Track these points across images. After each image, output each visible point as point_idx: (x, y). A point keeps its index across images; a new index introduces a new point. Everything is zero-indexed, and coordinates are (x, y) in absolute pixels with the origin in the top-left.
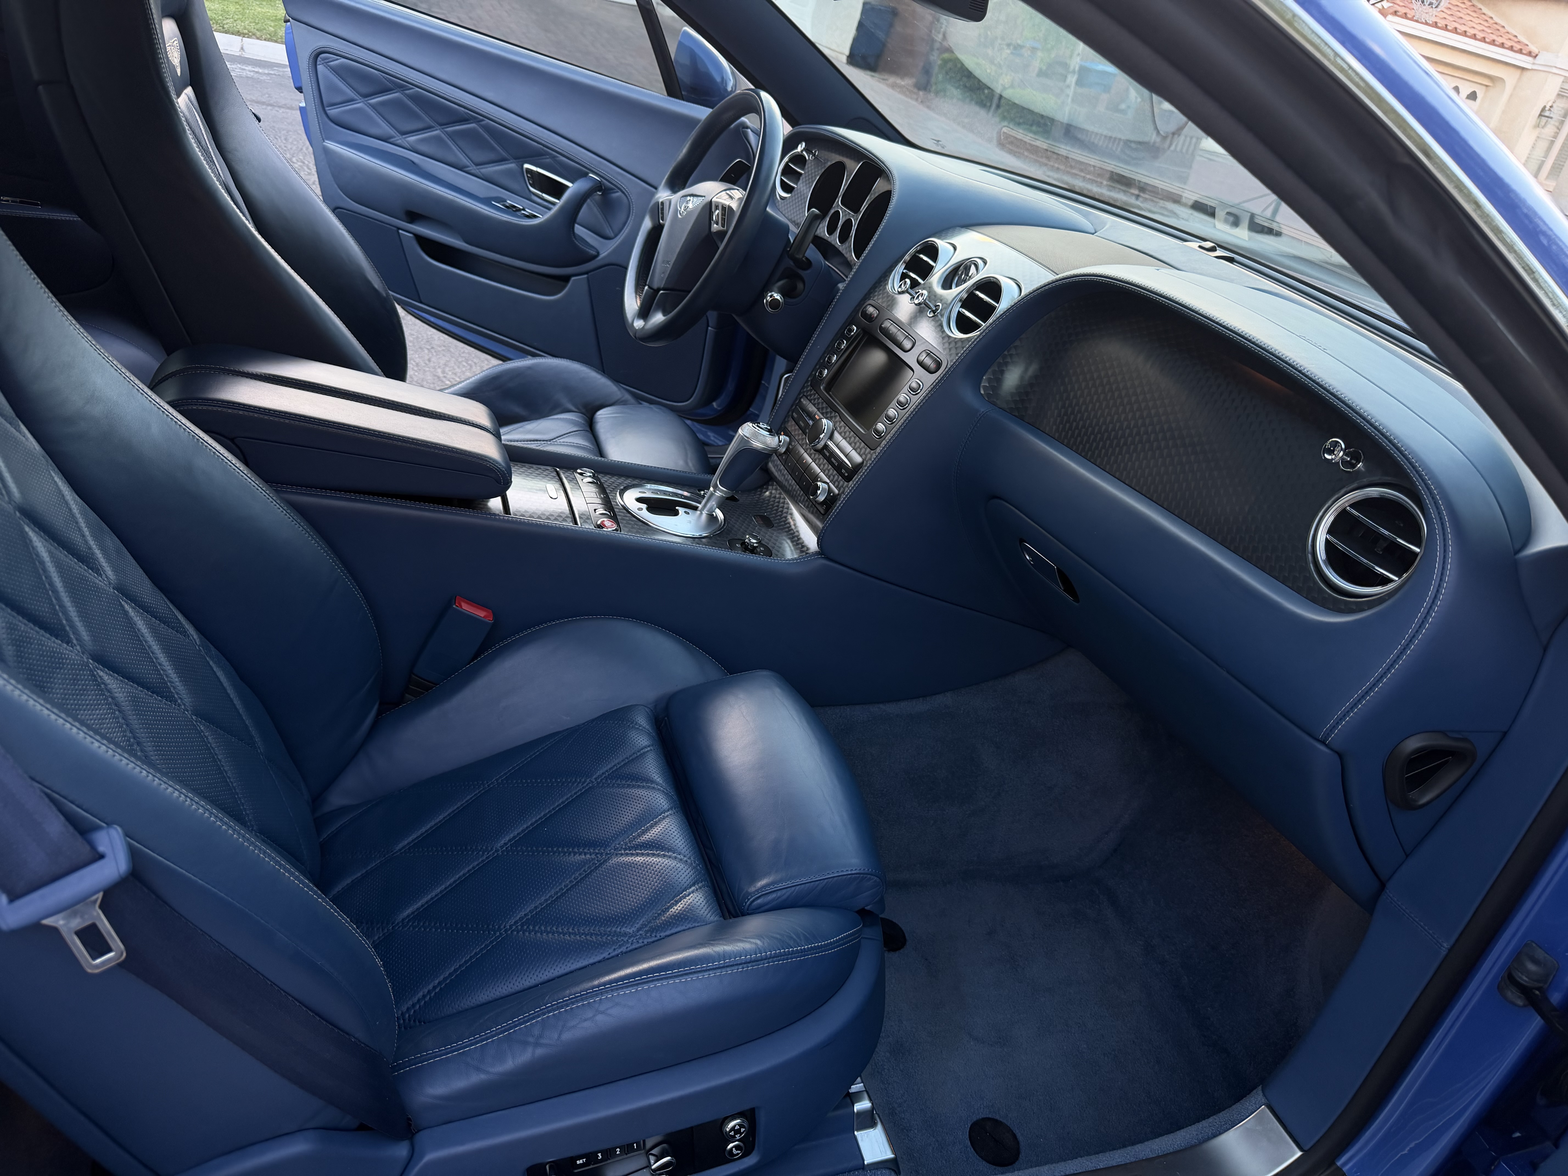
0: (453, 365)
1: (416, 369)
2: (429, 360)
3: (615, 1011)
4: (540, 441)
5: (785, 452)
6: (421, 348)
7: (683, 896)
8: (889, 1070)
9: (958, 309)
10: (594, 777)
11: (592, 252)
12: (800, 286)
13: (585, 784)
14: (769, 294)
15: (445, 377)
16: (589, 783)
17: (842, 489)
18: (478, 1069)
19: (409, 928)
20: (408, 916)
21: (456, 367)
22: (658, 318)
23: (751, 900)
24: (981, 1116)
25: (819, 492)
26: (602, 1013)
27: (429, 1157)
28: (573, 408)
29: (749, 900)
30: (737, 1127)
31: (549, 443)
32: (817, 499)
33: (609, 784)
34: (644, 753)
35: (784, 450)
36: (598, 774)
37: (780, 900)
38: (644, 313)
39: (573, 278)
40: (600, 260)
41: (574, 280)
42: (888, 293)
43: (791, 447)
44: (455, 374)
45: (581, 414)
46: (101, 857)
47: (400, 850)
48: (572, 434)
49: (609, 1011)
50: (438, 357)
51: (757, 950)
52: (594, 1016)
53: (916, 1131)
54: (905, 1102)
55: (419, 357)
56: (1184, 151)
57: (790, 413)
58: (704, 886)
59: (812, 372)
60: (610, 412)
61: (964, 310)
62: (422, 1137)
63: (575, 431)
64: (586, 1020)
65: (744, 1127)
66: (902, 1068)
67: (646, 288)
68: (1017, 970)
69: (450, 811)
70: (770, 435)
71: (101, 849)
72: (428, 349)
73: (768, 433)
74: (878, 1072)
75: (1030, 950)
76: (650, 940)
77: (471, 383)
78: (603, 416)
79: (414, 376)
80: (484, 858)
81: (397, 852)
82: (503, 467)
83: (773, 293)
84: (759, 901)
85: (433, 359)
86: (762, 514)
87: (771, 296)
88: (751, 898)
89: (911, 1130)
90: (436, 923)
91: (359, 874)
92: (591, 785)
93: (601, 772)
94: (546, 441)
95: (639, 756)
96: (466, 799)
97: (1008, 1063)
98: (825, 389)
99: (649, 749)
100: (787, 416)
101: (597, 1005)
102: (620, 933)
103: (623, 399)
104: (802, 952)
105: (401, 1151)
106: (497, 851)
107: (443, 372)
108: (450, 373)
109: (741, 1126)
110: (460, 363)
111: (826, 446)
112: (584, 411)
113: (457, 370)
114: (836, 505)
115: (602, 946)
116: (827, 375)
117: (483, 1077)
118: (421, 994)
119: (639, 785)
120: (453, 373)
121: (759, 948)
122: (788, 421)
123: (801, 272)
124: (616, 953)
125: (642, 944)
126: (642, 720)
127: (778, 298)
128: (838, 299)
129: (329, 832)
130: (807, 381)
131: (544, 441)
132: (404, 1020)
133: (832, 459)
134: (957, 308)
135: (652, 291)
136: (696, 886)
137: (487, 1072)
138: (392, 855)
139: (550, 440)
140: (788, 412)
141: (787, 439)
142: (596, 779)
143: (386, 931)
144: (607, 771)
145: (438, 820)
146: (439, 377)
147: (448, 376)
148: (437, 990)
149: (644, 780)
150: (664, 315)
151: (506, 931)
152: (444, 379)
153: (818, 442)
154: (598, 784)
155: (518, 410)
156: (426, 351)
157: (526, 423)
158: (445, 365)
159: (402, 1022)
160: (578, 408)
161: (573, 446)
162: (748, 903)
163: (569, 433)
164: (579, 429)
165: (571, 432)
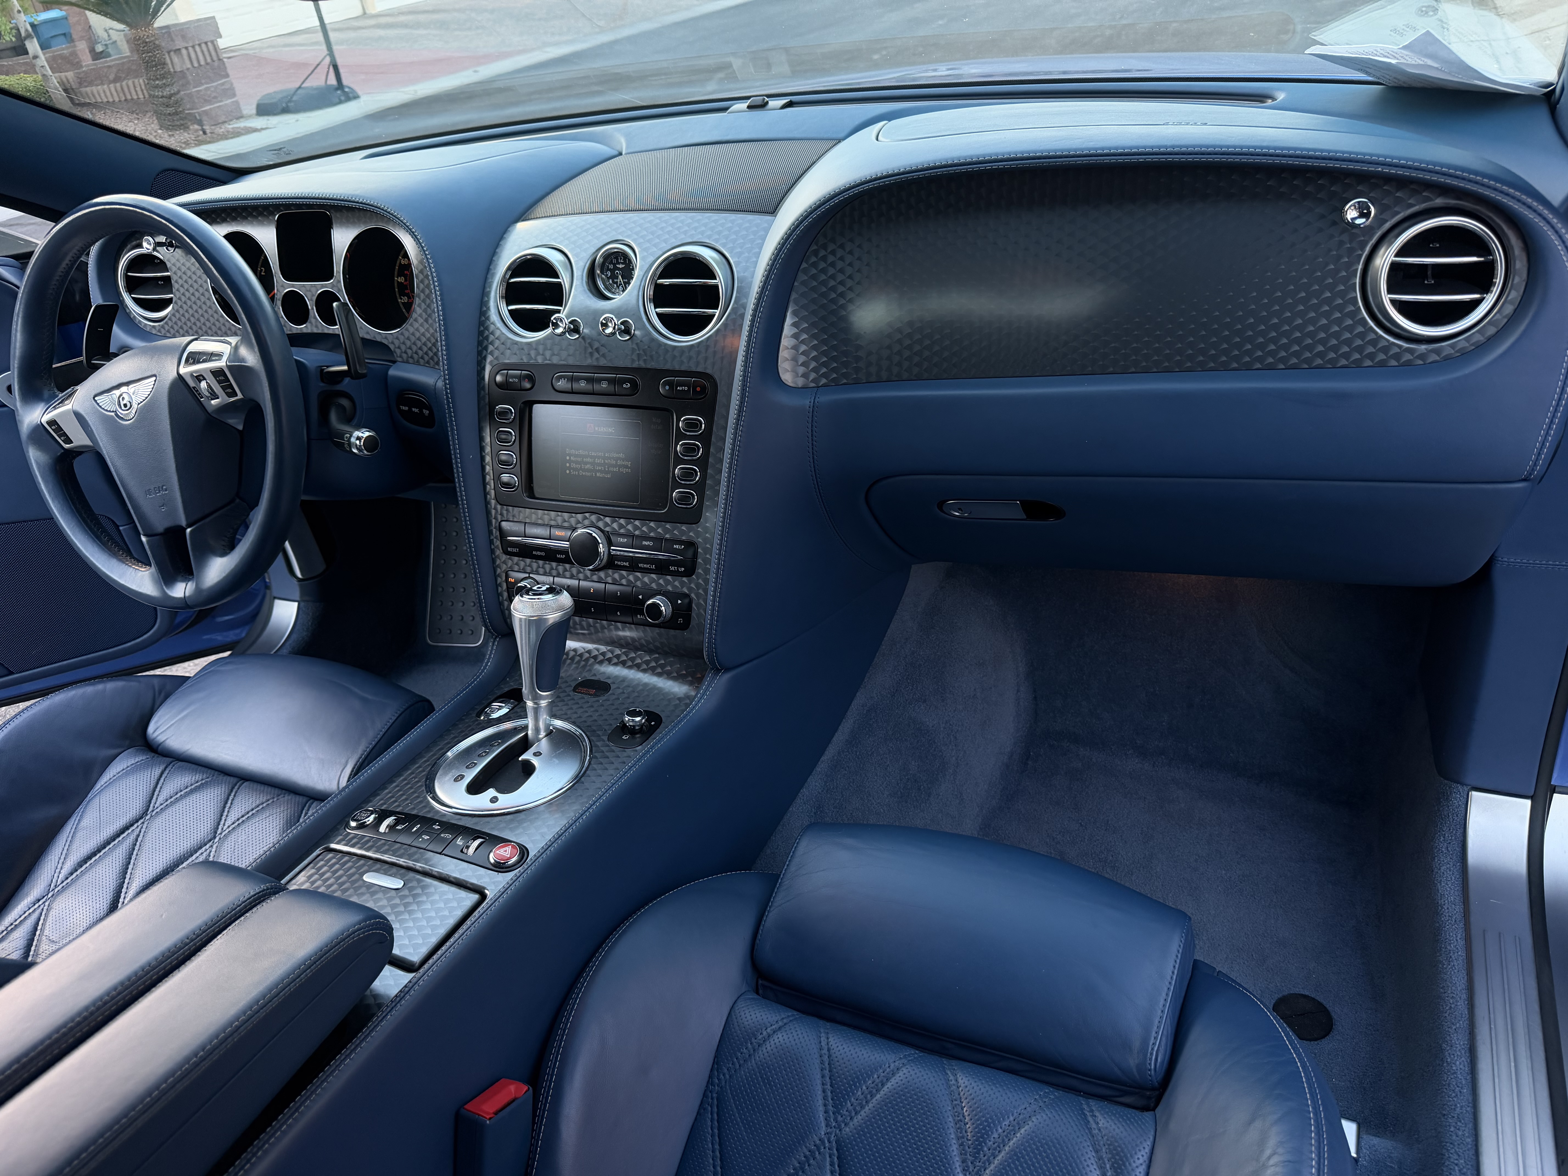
4: (132, 825)
12: (345, 402)
13: (826, 1142)
14: (353, 442)
16: (828, 1135)
25: (663, 609)
28: (110, 753)
29: (1149, 1070)
31: (149, 816)
32: (664, 618)
45: (129, 753)
48: (162, 780)
56: (209, 60)
59: (485, 488)
63: (161, 776)
67: (145, 539)
86: (577, 683)
87: (357, 442)
88: (1150, 1067)
92: (833, 1138)
94: (141, 818)
103: (157, 689)
111: (612, 557)
112: (127, 742)
123: (337, 387)
127: (367, 434)
130: (487, 503)
131: (136, 822)
133: (640, 565)
134: (653, 311)
135: (160, 536)
139: (145, 813)
153: (600, 560)
160: (116, 749)
161: (192, 792)
162: (1153, 1072)
163: (157, 783)
164: (162, 767)
165: (159, 780)
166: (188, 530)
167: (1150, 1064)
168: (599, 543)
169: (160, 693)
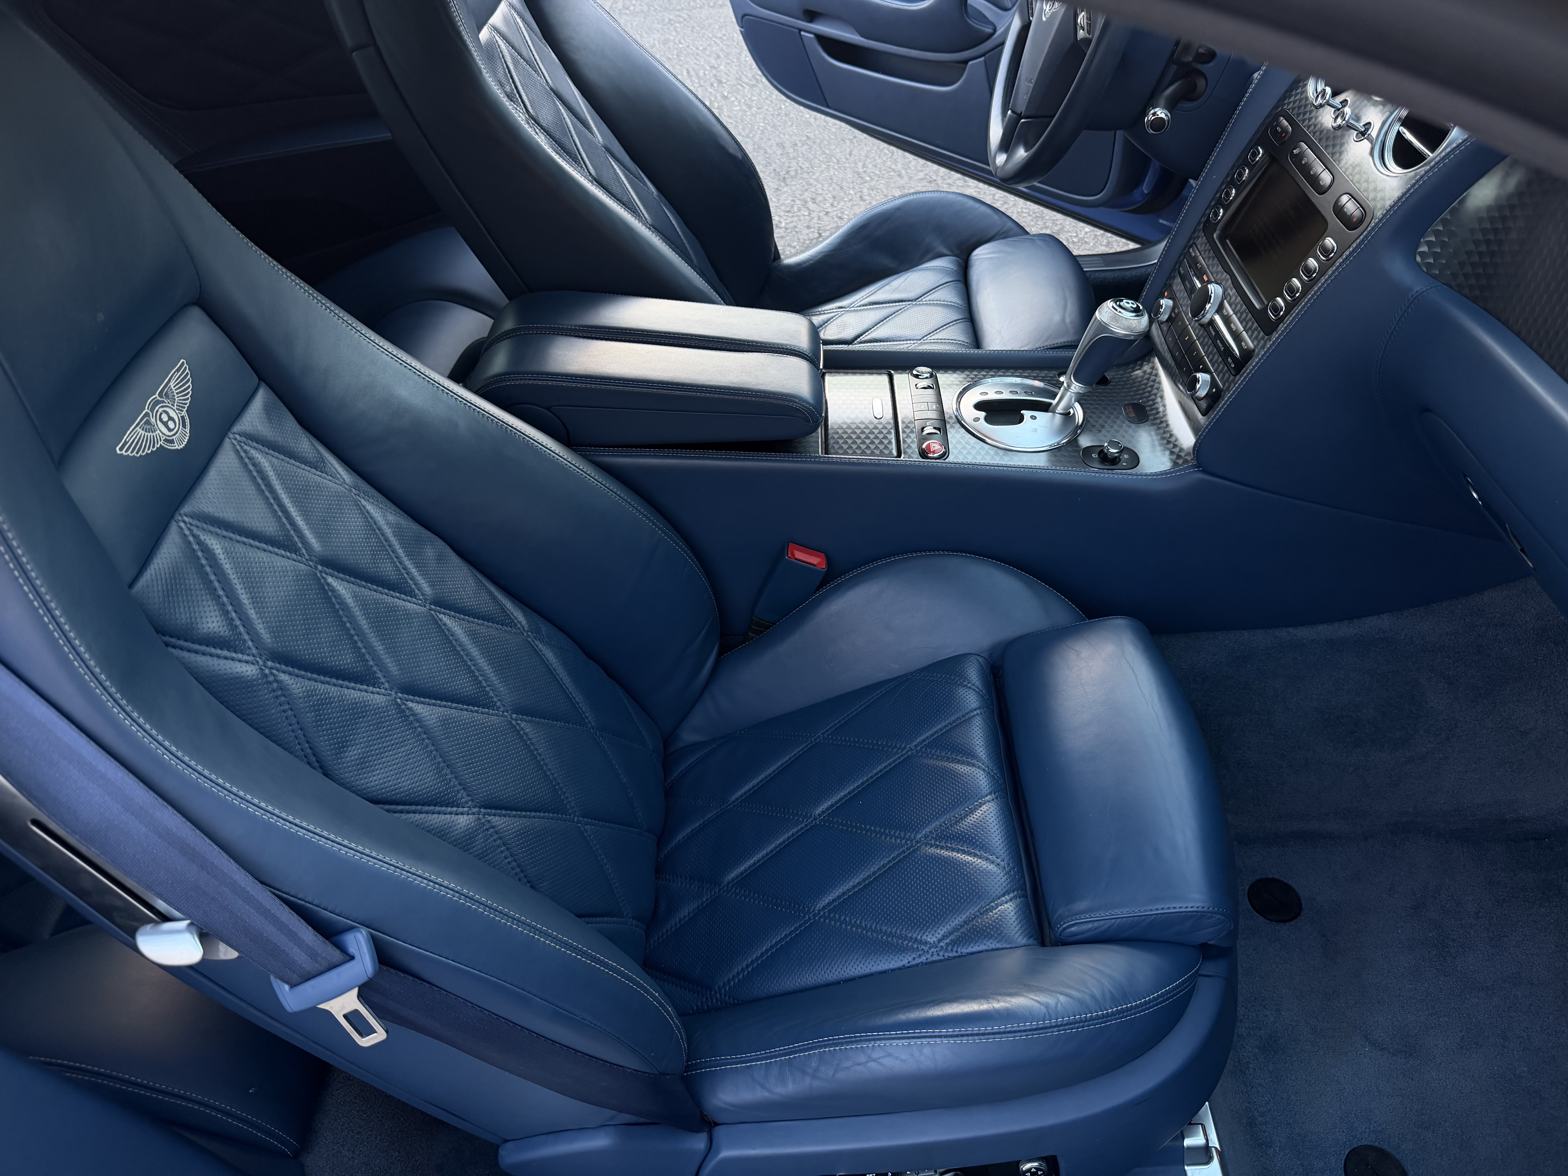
0: (874, 155)
1: (836, 167)
2: (850, 154)
3: (887, 1061)
4: (905, 301)
5: (1167, 321)
6: (843, 140)
7: (989, 909)
8: (1255, 1069)
9: (1397, 128)
10: (914, 743)
11: (987, 30)
12: (1201, 83)
13: (904, 752)
14: (1152, 112)
15: (865, 172)
16: (909, 751)
17: (1227, 384)
18: (763, 1087)
19: (732, 895)
20: (733, 880)
21: (877, 158)
22: (1021, 153)
23: (1064, 926)
24: (1364, 1142)
25: (1198, 386)
26: (874, 1060)
27: (725, 1154)
28: (946, 251)
29: (1061, 925)
30: (1033, 1170)
31: (914, 303)
32: (1197, 395)
33: (928, 755)
34: (970, 718)
35: (1166, 317)
36: (918, 741)
37: (1097, 931)
38: (1006, 145)
39: (970, 63)
40: (996, 38)
41: (971, 65)
42: (1307, 98)
43: (1173, 315)
44: (876, 166)
45: (954, 258)
46: (352, 958)
47: (734, 802)
48: (943, 286)
49: (881, 1060)
50: (860, 147)
51: (1047, 1016)
52: (866, 1062)
53: (1277, 1149)
54: (1269, 1111)
55: (841, 152)
57: (1177, 267)
58: (1015, 897)
59: (1206, 210)
60: (988, 251)
61: (1405, 131)
62: (720, 1133)
63: (946, 283)
64: (859, 1064)
65: (1041, 1170)
66: (1271, 1069)
67: (1009, 112)
68: (1445, 959)
69: (779, 763)
70: (1135, 316)
71: (352, 950)
72: (850, 139)
73: (1134, 314)
74: (1240, 1070)
75: (1468, 933)
76: (951, 955)
77: (838, 237)
78: (982, 255)
79: (834, 177)
80: (803, 825)
81: (730, 804)
82: (811, 405)
83: (1156, 110)
84: (1073, 929)
85: (855, 152)
86: (1135, 402)
87: (1154, 114)
88: (1063, 924)
89: (1271, 1147)
90: (754, 894)
91: (697, 825)
92: (910, 753)
93: (922, 738)
94: (912, 301)
95: (966, 720)
96: (794, 753)
97: (1412, 1079)
98: (1220, 237)
99: (975, 713)
100: (1173, 270)
101: (870, 1052)
102: (921, 941)
103: (1004, 230)
104: (1103, 1018)
105: (699, 1142)
106: (815, 819)
107: (864, 166)
108: (870, 166)
109: (1037, 1169)
110: (881, 151)
111: (1212, 322)
112: (957, 252)
113: (879, 161)
114: (1219, 405)
115: (903, 950)
116: (1222, 217)
117: (767, 1094)
118: (735, 971)
119: (959, 760)
120: (873, 166)
121: (1049, 1013)
122: (1174, 277)
123: (1200, 67)
124: (916, 962)
125: (942, 958)
126: (973, 673)
127: (1163, 116)
128: (1240, 110)
129: (679, 771)
130: (1199, 224)
131: (909, 301)
132: (721, 995)
133: (1218, 341)
135: (1015, 115)
136: (1006, 897)
137: (769, 1091)
138: (727, 806)
139: (915, 300)
140: (1175, 265)
141: (1170, 302)
142: (915, 746)
143: (713, 893)
144: (927, 738)
145: (768, 773)
146: (859, 174)
147: (868, 171)
148: (750, 969)
149: (965, 754)
150: (1026, 151)
151: (814, 916)
152: (863, 175)
153: (1203, 316)
154: (917, 752)
155: (886, 261)
156: (848, 142)
157: (894, 277)
158: (867, 156)
159: (719, 996)
160: (951, 251)
161: (940, 305)
162: (1061, 929)
163: (937, 287)
164: (950, 280)
165: (940, 286)
166: (1023, 120)
167: (1065, 923)
168: (1209, 302)
169: (1003, 233)
